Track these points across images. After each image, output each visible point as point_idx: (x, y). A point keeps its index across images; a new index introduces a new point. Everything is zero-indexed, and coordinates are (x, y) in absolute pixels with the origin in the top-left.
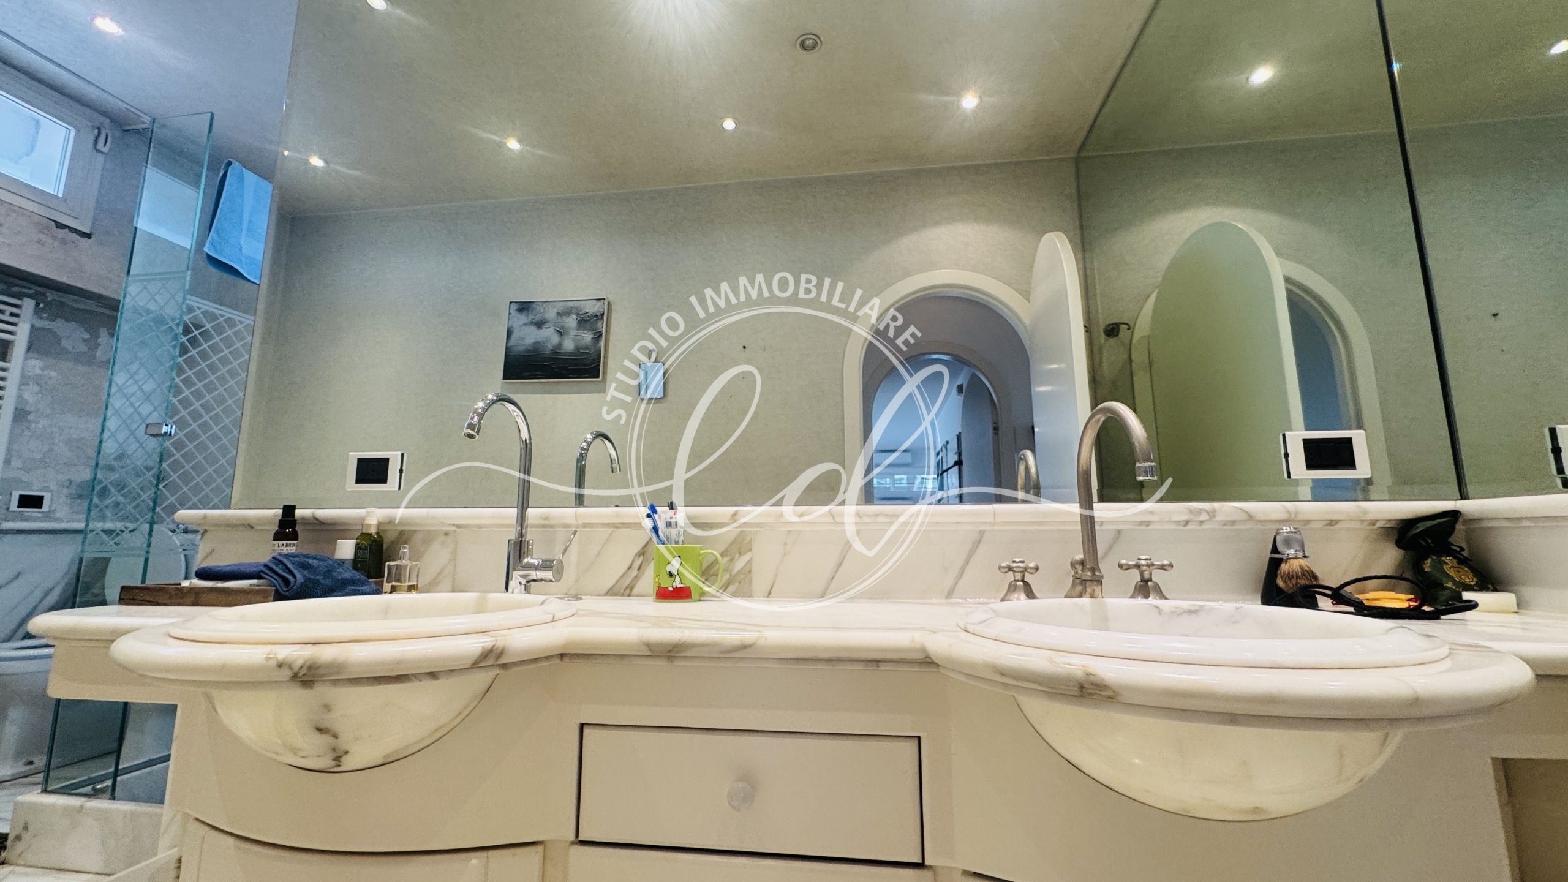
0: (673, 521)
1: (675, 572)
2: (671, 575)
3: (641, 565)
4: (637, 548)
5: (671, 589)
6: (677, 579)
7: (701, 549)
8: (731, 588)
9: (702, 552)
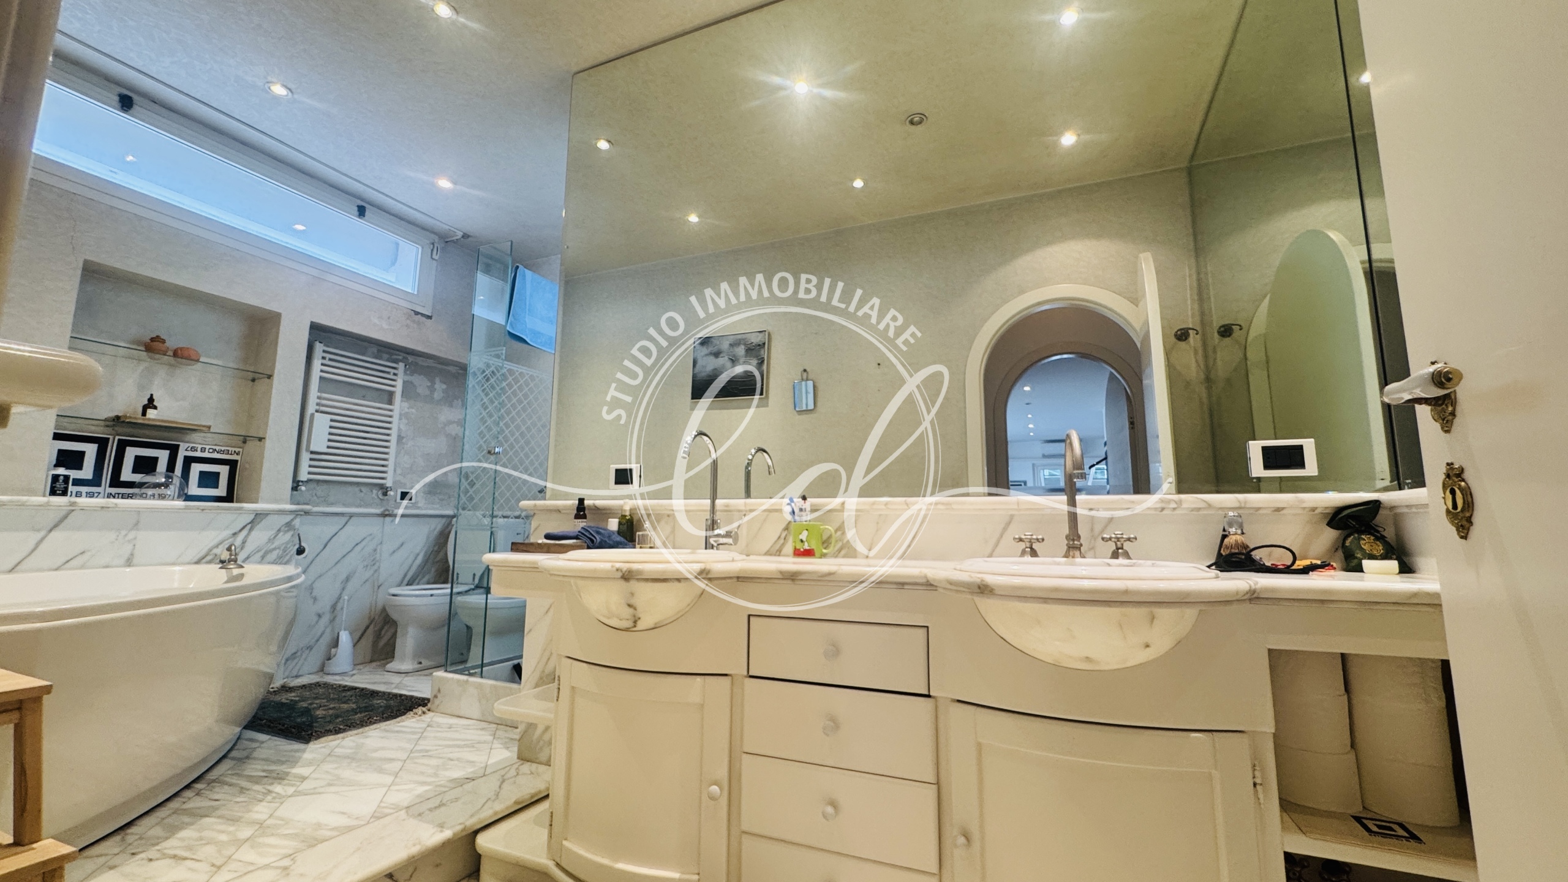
0: (803, 507)
1: (804, 539)
2: (802, 541)
3: (786, 535)
4: (784, 525)
5: (802, 550)
6: (806, 544)
7: (822, 525)
8: (843, 552)
9: (822, 527)
